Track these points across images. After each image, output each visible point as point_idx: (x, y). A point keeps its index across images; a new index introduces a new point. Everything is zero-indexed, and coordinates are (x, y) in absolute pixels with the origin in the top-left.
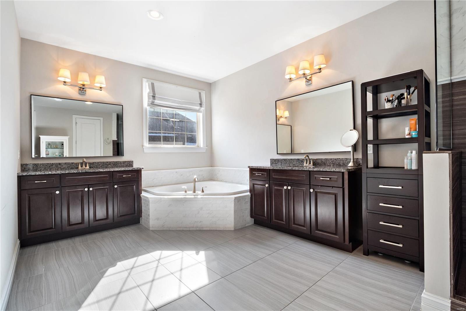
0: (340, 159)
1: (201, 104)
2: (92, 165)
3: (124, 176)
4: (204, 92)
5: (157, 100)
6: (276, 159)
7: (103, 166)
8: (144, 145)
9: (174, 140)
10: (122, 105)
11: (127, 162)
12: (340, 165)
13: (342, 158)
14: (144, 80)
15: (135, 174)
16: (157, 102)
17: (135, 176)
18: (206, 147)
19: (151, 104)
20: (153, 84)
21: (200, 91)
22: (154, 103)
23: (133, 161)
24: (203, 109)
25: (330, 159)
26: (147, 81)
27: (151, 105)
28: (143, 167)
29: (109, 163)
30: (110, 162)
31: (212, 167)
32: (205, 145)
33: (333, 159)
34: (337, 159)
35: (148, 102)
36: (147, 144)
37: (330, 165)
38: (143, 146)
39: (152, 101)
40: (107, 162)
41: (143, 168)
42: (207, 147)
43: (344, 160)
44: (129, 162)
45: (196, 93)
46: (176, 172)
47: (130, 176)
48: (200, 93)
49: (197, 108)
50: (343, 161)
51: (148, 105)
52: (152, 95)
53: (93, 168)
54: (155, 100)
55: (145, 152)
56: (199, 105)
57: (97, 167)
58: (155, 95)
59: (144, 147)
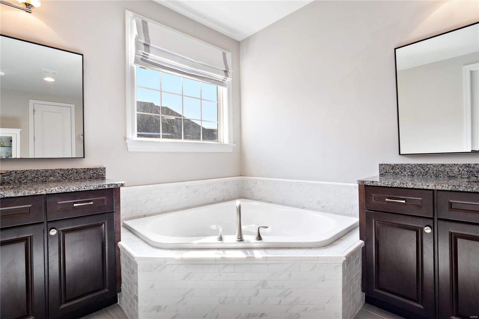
1: (226, 72)
2: (6, 178)
3: (75, 205)
4: (230, 53)
5: (153, 54)
6: (397, 165)
7: (35, 180)
8: (127, 137)
9: (181, 130)
10: (82, 53)
11: (93, 169)
14: (129, 15)
15: (105, 198)
16: (152, 56)
17: (105, 204)
18: (234, 143)
19: (142, 59)
20: (145, 23)
21: (225, 51)
22: (147, 58)
23: (105, 168)
24: (229, 80)
26: (134, 17)
27: (142, 62)
28: (123, 182)
29: (50, 172)
30: (54, 171)
31: (241, 176)
32: (232, 141)
35: (136, 54)
36: (133, 135)
38: (125, 139)
39: (144, 54)
40: (47, 171)
41: (122, 185)
42: (235, 145)
44: (96, 169)
45: (217, 53)
46: (187, 187)
47: (91, 205)
48: (224, 54)
49: (220, 77)
51: (136, 62)
52: (144, 42)
53: (9, 183)
54: (149, 52)
55: (129, 151)
56: (223, 72)
57: (20, 182)
58: (150, 43)
59: (127, 141)
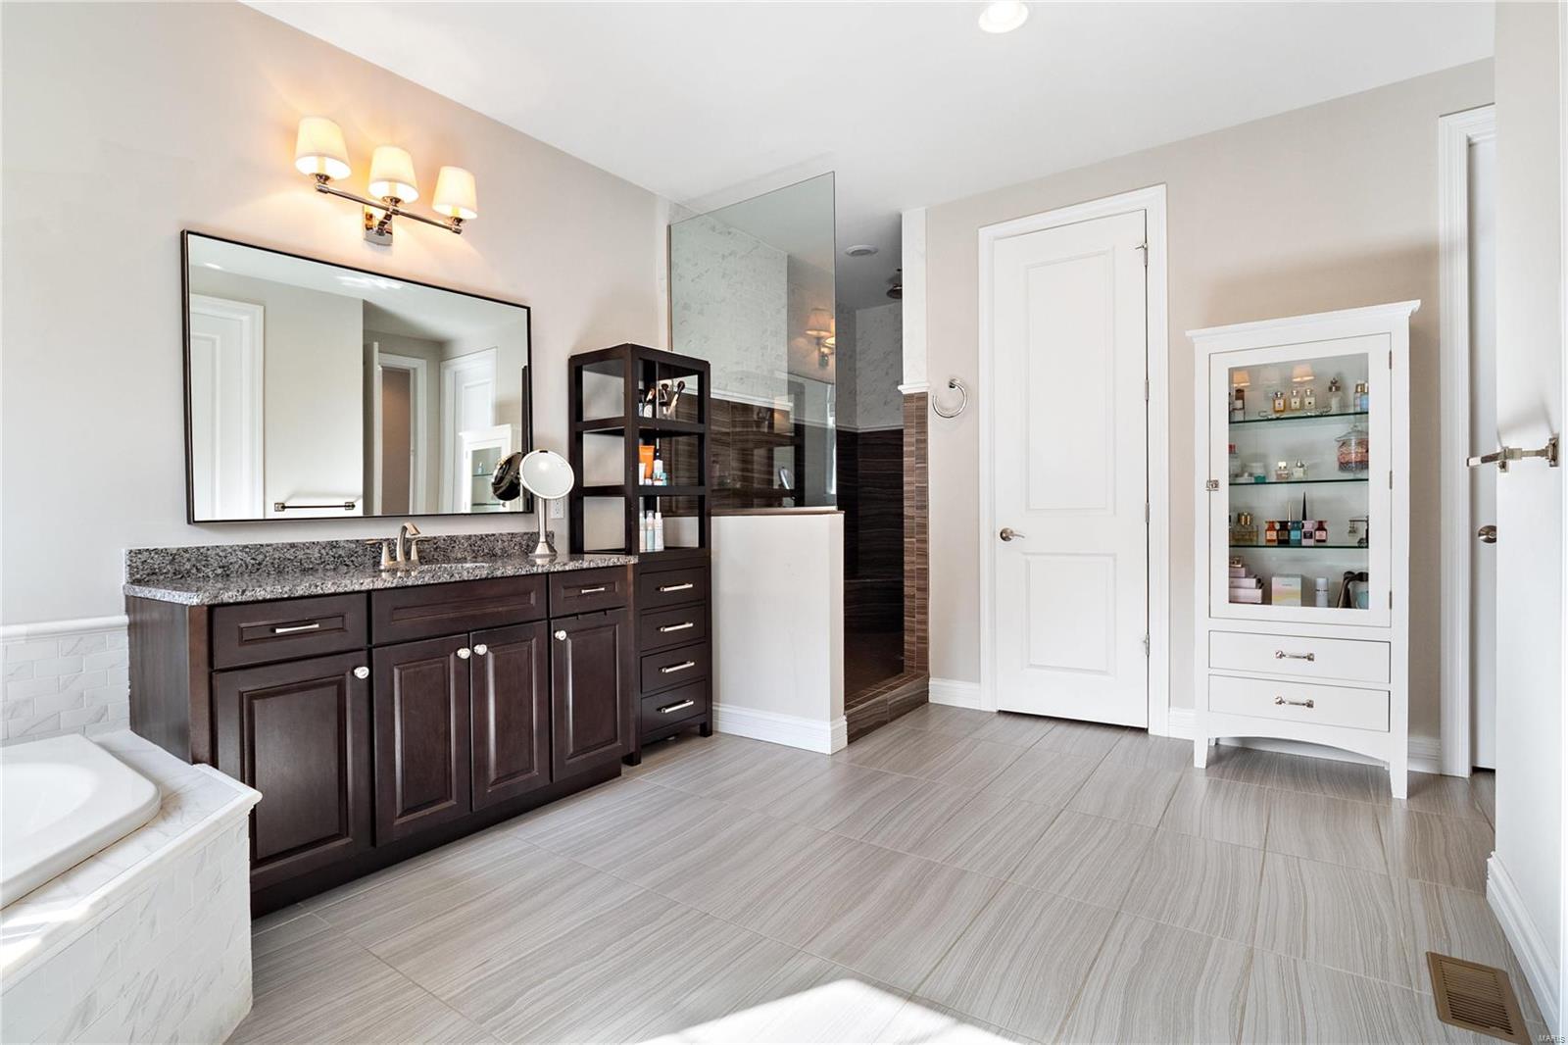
0: (494, 535)
6: (186, 551)
12: (494, 555)
13: (501, 534)
25: (464, 537)
33: (474, 538)
34: (487, 536)
37: (466, 559)
43: (505, 538)
50: (503, 541)
